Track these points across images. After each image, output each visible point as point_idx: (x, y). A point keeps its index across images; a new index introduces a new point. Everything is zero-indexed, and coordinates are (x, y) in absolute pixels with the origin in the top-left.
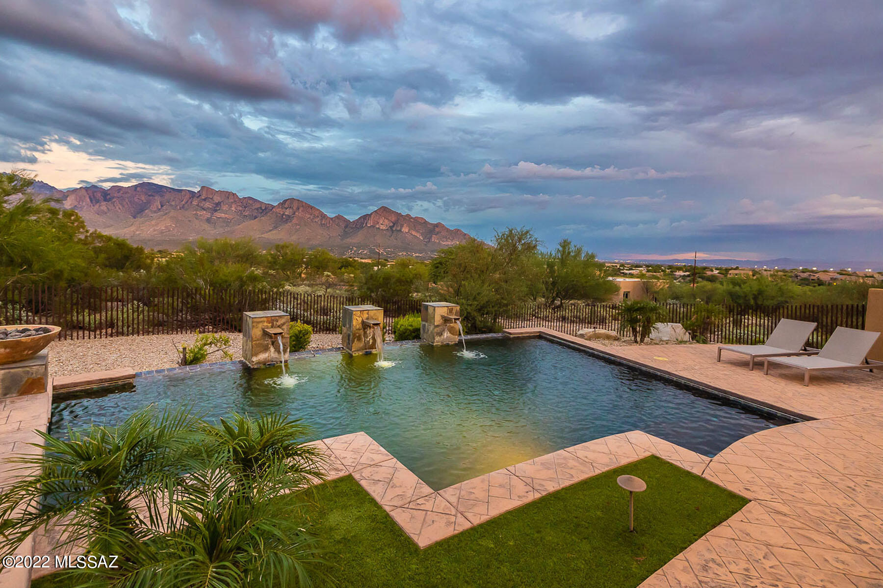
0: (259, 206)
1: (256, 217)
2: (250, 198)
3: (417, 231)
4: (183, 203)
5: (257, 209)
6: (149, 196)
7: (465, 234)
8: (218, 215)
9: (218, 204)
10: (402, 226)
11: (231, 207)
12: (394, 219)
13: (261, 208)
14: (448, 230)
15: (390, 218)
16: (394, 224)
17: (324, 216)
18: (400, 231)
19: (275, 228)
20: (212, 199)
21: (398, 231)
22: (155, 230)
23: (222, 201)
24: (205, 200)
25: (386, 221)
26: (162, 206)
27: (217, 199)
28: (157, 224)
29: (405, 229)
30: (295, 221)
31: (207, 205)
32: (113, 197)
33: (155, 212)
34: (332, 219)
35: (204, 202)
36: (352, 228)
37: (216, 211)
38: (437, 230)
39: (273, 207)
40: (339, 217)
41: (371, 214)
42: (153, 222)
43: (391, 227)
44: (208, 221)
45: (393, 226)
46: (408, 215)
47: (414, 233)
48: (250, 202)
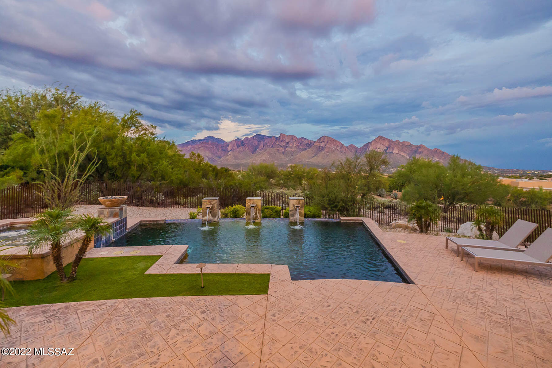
0: (307, 142)
1: (306, 149)
2: (303, 138)
3: (405, 153)
4: (272, 144)
5: (306, 144)
6: (259, 141)
7: (444, 153)
8: (288, 149)
9: (288, 143)
10: (393, 149)
11: (294, 144)
12: (387, 144)
13: (308, 143)
14: (428, 150)
15: (384, 144)
16: (388, 148)
17: (342, 146)
18: (392, 152)
19: (316, 155)
20: (285, 140)
21: (390, 153)
22: (261, 160)
23: (290, 141)
24: (282, 141)
25: (382, 146)
26: (264, 146)
27: (287, 140)
28: (261, 157)
29: (395, 151)
30: (326, 150)
31: (283, 144)
32: (245, 144)
33: (261, 150)
34: (347, 147)
35: (281, 143)
36: (359, 152)
37: (287, 147)
38: (420, 150)
39: (314, 142)
40: (351, 146)
41: (372, 142)
42: (260, 156)
43: (385, 150)
44: (283, 153)
45: (387, 149)
46: (397, 141)
47: (402, 153)
48: (303, 140)
